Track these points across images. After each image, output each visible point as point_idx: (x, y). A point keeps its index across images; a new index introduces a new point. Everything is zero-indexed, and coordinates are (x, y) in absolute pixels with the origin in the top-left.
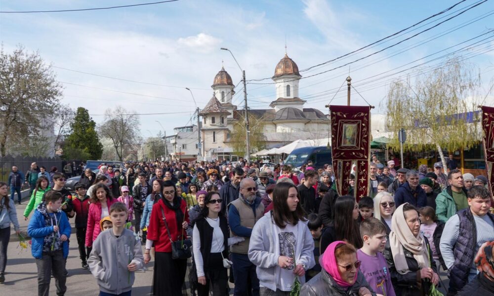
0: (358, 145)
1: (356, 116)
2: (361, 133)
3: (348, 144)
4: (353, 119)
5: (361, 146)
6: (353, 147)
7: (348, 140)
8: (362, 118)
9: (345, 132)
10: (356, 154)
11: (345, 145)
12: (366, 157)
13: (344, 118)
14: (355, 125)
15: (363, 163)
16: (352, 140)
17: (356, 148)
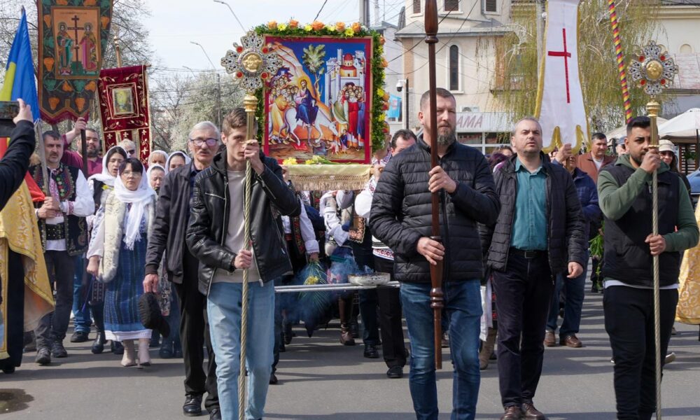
0: (136, 112)
1: (127, 78)
2: (138, 97)
3: (123, 112)
4: (126, 82)
5: (140, 113)
6: (129, 114)
7: (121, 108)
8: (136, 80)
9: (116, 99)
10: (135, 122)
11: (118, 113)
12: (146, 124)
13: (113, 83)
14: (129, 89)
15: (144, 132)
16: (127, 106)
17: (134, 115)
